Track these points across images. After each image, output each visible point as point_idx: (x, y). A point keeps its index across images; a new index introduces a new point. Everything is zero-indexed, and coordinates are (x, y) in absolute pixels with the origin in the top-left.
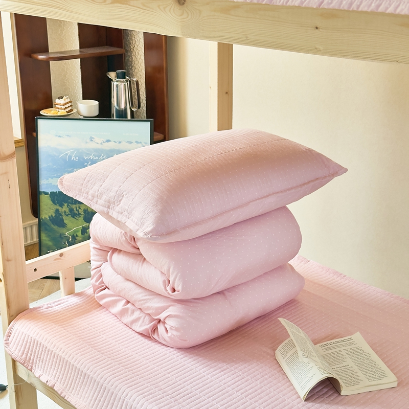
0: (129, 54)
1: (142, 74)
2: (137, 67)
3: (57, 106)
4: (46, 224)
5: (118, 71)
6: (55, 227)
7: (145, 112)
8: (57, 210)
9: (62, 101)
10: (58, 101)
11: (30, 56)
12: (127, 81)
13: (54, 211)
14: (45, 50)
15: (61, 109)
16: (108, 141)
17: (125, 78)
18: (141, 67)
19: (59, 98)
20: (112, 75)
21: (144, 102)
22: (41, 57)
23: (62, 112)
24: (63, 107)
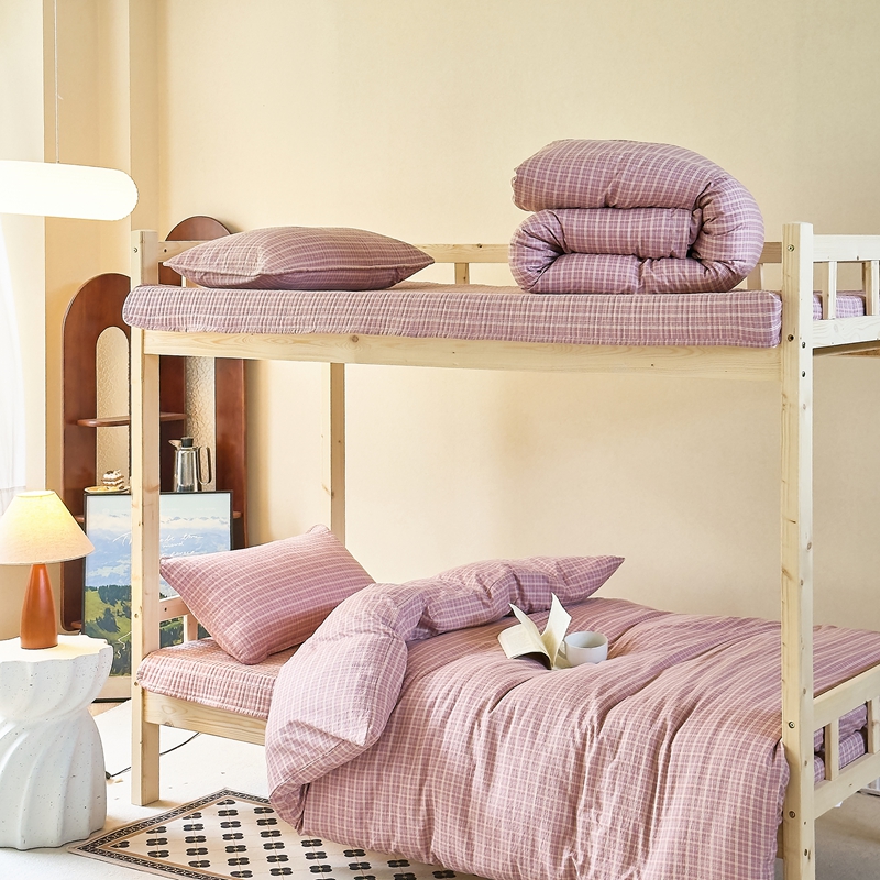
0: (193, 419)
3: (105, 483)
4: (92, 629)
5: (182, 438)
6: (105, 633)
7: (214, 487)
8: (108, 610)
9: (113, 476)
10: (106, 476)
11: (76, 424)
12: (195, 449)
13: (103, 611)
14: (94, 416)
15: (112, 485)
16: (177, 519)
17: (192, 446)
19: (108, 473)
20: (176, 443)
22: (91, 423)
23: (113, 489)
24: (114, 483)
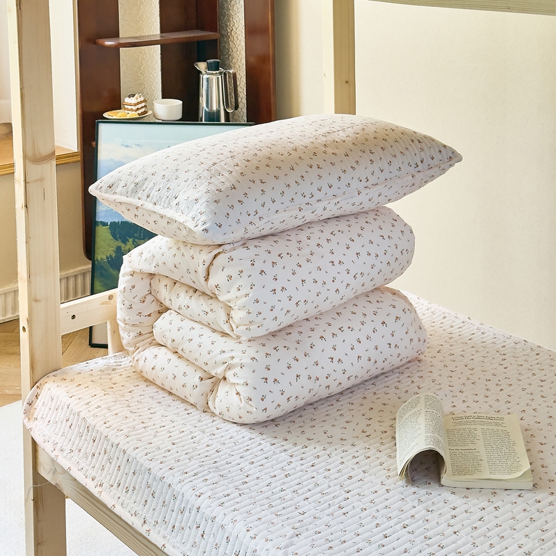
0: (225, 39)
1: (241, 65)
2: (235, 55)
3: (126, 106)
4: (102, 267)
5: (209, 61)
6: (115, 273)
7: (245, 115)
8: (119, 248)
9: (133, 100)
10: (127, 100)
12: (221, 73)
13: (115, 249)
15: (132, 110)
17: (218, 70)
18: (240, 56)
19: (129, 97)
20: (202, 66)
21: (244, 101)
23: (134, 115)
24: (134, 108)
